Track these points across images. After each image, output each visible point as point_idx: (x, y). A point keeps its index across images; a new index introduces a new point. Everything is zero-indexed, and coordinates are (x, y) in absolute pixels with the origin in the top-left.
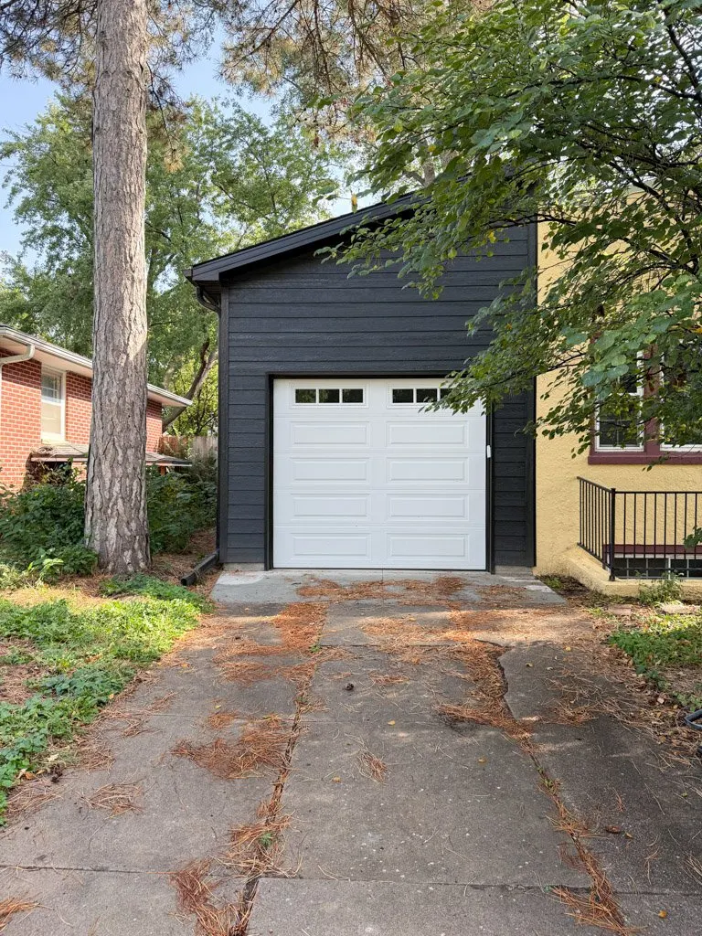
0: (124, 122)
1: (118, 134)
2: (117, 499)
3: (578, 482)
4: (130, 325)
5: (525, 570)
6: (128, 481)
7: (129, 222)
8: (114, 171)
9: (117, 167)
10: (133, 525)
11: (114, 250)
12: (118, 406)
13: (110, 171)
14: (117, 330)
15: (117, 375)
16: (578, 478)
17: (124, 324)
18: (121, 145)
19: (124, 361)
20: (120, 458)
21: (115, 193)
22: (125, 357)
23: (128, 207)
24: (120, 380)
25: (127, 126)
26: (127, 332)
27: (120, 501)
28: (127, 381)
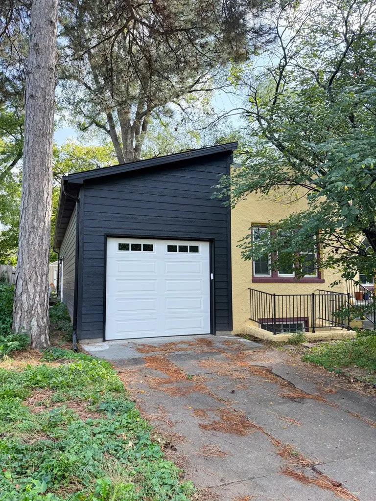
0: (48, 95)
1: (44, 101)
2: (37, 305)
3: (249, 291)
4: (47, 206)
5: (228, 332)
6: (43, 294)
7: (48, 149)
8: (41, 120)
9: (43, 118)
10: (45, 320)
11: (40, 163)
12: (38, 251)
13: (39, 120)
14: (40, 208)
15: (39, 233)
16: (249, 289)
17: (44, 205)
18: (46, 107)
19: (43, 226)
20: (39, 281)
21: (41, 132)
22: (43, 224)
23: (47, 140)
24: (40, 236)
25: (49, 97)
26: (45, 210)
27: (39, 306)
28: (44, 237)
